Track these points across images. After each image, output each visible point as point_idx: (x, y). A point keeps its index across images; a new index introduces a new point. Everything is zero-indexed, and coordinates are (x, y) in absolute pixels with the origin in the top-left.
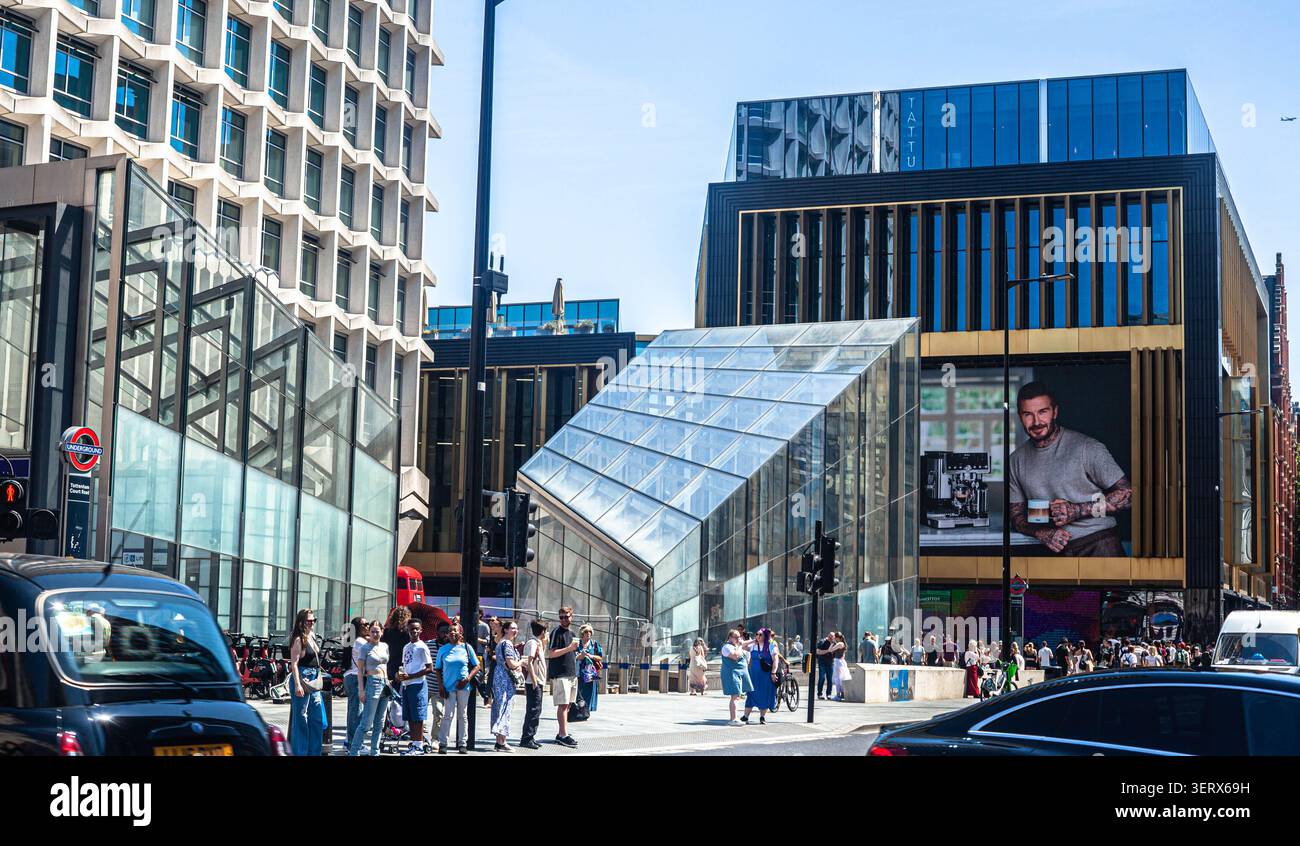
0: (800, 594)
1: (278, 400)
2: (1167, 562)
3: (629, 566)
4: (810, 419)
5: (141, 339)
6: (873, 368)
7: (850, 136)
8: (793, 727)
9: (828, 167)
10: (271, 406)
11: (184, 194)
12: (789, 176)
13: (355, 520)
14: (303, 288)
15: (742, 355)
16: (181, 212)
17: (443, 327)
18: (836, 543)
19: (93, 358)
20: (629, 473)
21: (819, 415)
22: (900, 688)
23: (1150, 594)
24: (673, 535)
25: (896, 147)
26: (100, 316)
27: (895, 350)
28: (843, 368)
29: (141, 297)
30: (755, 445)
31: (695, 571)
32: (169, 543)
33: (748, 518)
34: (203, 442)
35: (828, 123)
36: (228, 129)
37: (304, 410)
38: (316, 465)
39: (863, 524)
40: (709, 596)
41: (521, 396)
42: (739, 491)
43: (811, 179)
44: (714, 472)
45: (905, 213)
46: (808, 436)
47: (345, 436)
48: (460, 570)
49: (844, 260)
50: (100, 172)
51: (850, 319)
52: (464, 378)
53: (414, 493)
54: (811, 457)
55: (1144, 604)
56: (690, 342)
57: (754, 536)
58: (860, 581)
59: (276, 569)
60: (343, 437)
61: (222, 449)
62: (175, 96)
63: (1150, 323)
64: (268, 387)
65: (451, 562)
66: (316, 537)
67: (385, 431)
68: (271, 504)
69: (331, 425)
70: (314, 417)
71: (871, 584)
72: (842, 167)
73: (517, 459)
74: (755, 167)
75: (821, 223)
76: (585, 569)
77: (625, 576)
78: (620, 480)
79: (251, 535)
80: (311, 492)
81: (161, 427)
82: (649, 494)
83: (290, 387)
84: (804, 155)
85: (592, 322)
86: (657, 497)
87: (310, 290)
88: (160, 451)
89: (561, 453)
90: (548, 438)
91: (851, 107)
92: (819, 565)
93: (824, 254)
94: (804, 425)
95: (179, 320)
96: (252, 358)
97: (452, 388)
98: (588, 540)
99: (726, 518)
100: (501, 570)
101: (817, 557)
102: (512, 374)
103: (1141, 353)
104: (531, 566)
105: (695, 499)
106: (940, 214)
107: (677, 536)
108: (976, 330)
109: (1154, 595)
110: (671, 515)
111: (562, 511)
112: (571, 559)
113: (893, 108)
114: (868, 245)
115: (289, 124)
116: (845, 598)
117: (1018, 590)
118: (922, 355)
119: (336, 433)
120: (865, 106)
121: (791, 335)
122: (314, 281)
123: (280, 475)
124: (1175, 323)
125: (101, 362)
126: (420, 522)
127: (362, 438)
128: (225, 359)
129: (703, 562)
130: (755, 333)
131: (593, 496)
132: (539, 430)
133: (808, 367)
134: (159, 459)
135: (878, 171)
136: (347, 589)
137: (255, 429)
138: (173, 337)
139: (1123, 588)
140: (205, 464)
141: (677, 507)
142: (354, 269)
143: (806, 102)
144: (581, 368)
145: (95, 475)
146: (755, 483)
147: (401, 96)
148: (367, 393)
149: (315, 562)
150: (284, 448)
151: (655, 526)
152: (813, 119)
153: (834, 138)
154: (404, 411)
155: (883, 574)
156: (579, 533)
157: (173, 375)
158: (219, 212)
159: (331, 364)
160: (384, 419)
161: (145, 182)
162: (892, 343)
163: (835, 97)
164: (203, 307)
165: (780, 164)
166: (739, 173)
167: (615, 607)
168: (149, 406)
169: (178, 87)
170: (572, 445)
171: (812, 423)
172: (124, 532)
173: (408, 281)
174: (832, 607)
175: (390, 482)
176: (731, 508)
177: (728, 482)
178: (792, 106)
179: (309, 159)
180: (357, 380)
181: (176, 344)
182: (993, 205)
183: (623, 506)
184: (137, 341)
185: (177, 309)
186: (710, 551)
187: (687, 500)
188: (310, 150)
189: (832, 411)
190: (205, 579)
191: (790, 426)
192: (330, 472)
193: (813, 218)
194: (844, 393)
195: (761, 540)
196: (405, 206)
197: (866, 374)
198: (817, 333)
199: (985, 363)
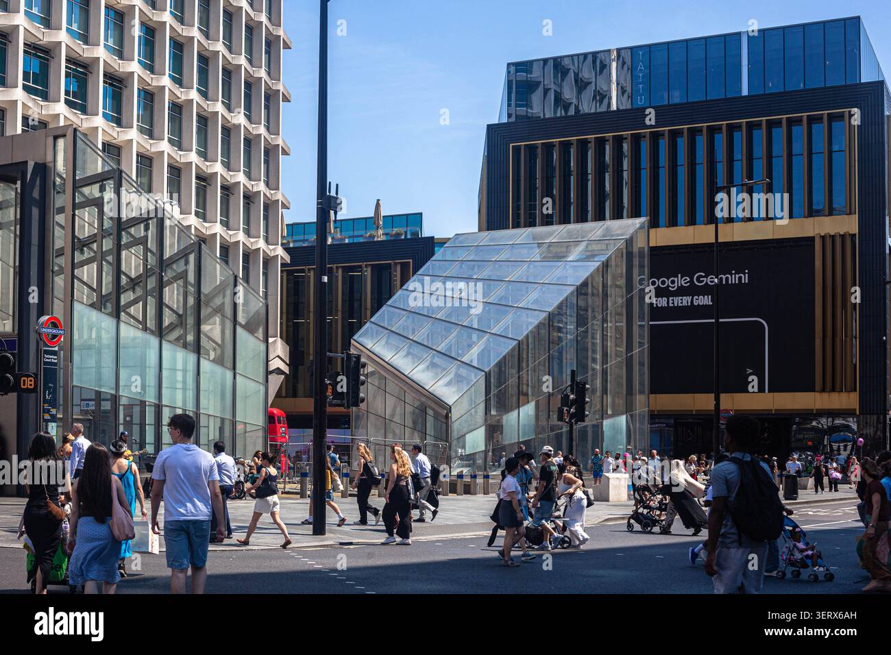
0: (560, 423)
1: (182, 293)
2: (844, 395)
3: (433, 405)
4: (565, 296)
5: (87, 254)
6: (613, 256)
7: (593, 84)
9: (577, 108)
10: (177, 298)
11: (113, 150)
12: (547, 116)
13: (238, 377)
14: (197, 214)
15: (514, 250)
16: (112, 164)
17: (295, 238)
18: (587, 386)
19: (56, 268)
20: (432, 338)
21: (572, 293)
23: (830, 419)
24: (465, 382)
25: (629, 89)
26: (60, 239)
27: (629, 242)
28: (589, 257)
29: (87, 224)
30: (524, 315)
31: (482, 408)
32: (112, 395)
33: (520, 369)
34: (132, 324)
35: (576, 75)
36: (142, 103)
37: (200, 300)
38: (210, 338)
39: (606, 373)
40: (492, 426)
41: (352, 286)
42: (513, 350)
43: (563, 117)
44: (494, 336)
45: (636, 139)
46: (564, 308)
47: (229, 317)
48: (313, 410)
49: (590, 177)
50: (56, 138)
51: (595, 221)
52: (312, 273)
53: (278, 356)
54: (566, 323)
55: (825, 427)
56: (474, 243)
57: (525, 382)
58: (605, 413)
60: (227, 318)
61: (145, 329)
62: (105, 82)
63: (830, 214)
65: (306, 405)
66: (211, 389)
67: (257, 313)
68: (180, 366)
69: (219, 310)
70: (207, 305)
71: (613, 416)
72: (587, 107)
73: (351, 330)
74: (522, 111)
75: (572, 150)
76: (401, 407)
77: (430, 412)
78: (426, 344)
79: (167, 388)
80: (207, 357)
81: (103, 314)
82: (447, 353)
83: (190, 284)
84: (558, 99)
85: (402, 230)
86: (453, 355)
87: (202, 215)
88: (103, 332)
89: (382, 325)
90: (372, 314)
91: (594, 62)
92: (574, 402)
93: (574, 173)
94: (561, 300)
95: (113, 239)
96: (163, 264)
97: (304, 281)
98: (403, 387)
99: (504, 369)
100: (342, 409)
101: (572, 396)
102: (345, 269)
103: (823, 238)
104: (363, 406)
105: (481, 355)
106: (664, 139)
107: (468, 383)
108: (692, 225)
109: (833, 420)
110: (463, 368)
111: (384, 367)
112: (391, 401)
113: (627, 61)
114: (608, 165)
115: (183, 98)
116: (594, 426)
118: (651, 245)
119: (223, 316)
120: (605, 60)
121: (550, 234)
122: (204, 209)
123: (185, 346)
124: (850, 214)
125: (61, 271)
126: (283, 376)
127: (241, 318)
128: (145, 265)
129: (487, 402)
130: (523, 234)
131: (406, 356)
132: (366, 309)
133: (564, 257)
134: (103, 337)
135: (615, 109)
136: (234, 424)
137: (167, 314)
138: (109, 252)
139: (808, 415)
140: (134, 339)
141: (468, 362)
142: (232, 199)
143: (559, 60)
144: (396, 264)
145: (60, 349)
146: (525, 344)
147: (262, 73)
148: (244, 286)
149: (211, 406)
150: (188, 327)
151: (451, 376)
152: (565, 72)
153: (581, 85)
154: (270, 298)
155: (623, 408)
156: (396, 382)
157: (110, 278)
158: (137, 162)
159: (218, 266)
160: (257, 305)
161: (86, 143)
162: (627, 237)
163: (581, 54)
164: (129, 230)
165: (541, 107)
166: (509, 116)
167: (424, 435)
168: (95, 300)
169: (107, 76)
170: (390, 320)
171: (566, 298)
172: (81, 388)
173: (270, 206)
174: (584, 432)
175: (262, 349)
176: (507, 362)
177: (504, 343)
178: (549, 63)
179: (198, 122)
180: (236, 277)
181: (111, 256)
182: (705, 130)
183: (428, 362)
184: (85, 255)
185: (112, 232)
186: (492, 394)
187: (475, 357)
188: (199, 115)
189: (582, 289)
190: (136, 419)
191: (550, 301)
192: (220, 343)
193: (566, 146)
194: (592, 275)
195: (530, 384)
196: (267, 152)
197: (607, 261)
198: (569, 232)
199: (700, 249)
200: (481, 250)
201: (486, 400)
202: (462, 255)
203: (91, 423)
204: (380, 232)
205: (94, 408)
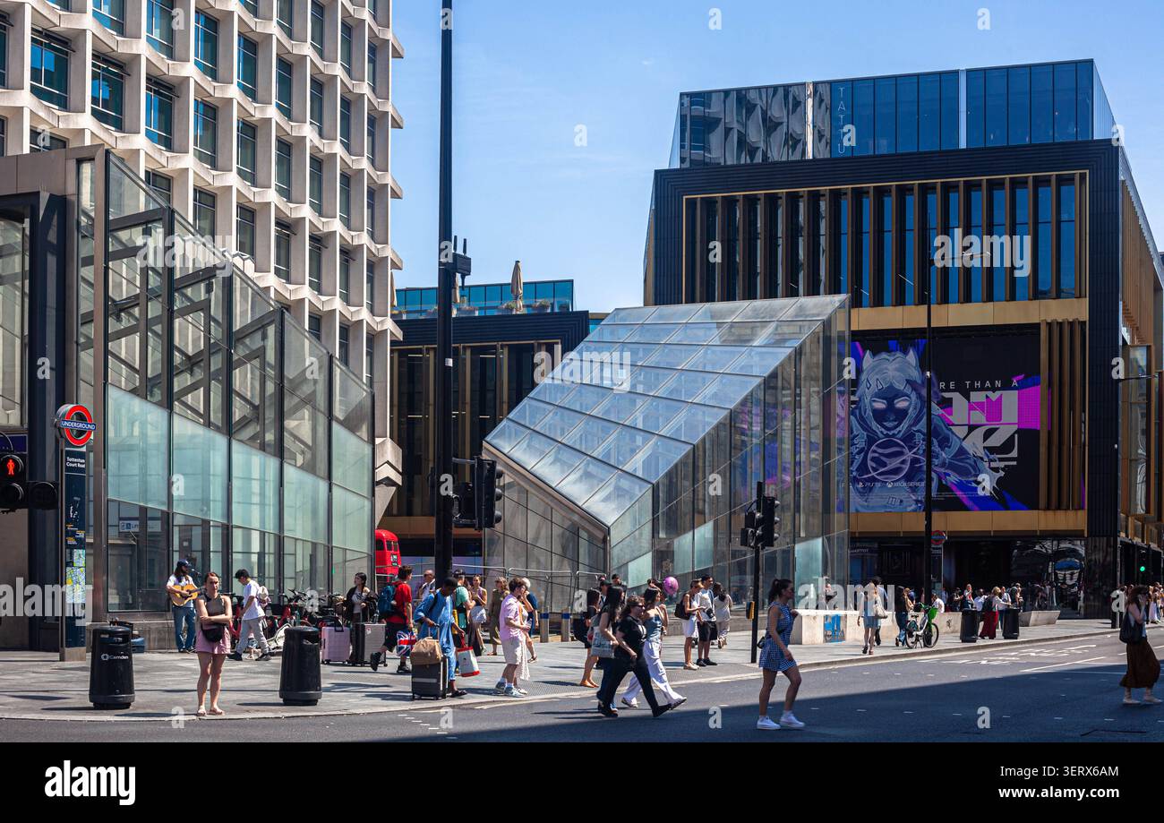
0: (743, 548)
1: (258, 378)
2: (1071, 513)
3: (587, 526)
4: (750, 389)
5: (126, 322)
6: (808, 342)
7: (785, 125)
8: (737, 667)
9: (765, 154)
10: (252, 383)
11: (160, 182)
12: (729, 163)
13: (335, 489)
14: (278, 272)
15: (688, 331)
16: (159, 200)
17: (410, 308)
18: (776, 502)
19: (82, 340)
20: (586, 442)
21: (759, 386)
22: (834, 631)
23: (1055, 542)
24: (627, 497)
25: (827, 134)
26: (87, 300)
27: (827, 325)
28: (779, 342)
29: (124, 281)
30: (701, 413)
31: (648, 529)
32: (162, 512)
33: (694, 481)
34: (190, 417)
35: (764, 113)
36: (200, 120)
37: (283, 387)
38: (296, 438)
39: (799, 486)
40: (662, 552)
41: (484, 371)
42: (686, 456)
43: (749, 165)
44: (663, 439)
45: (836, 196)
46: (749, 405)
47: (322, 409)
48: (435, 533)
49: (780, 241)
50: (80, 162)
51: (787, 296)
52: (431, 355)
53: (388, 462)
54: (751, 424)
55: (1050, 551)
56: (639, 320)
57: (701, 496)
58: (797, 535)
59: (263, 534)
60: (319, 410)
61: (208, 424)
62: (148, 88)
63: (1058, 297)
64: (249, 366)
65: (425, 526)
66: (298, 504)
67: (360, 406)
68: (256, 474)
69: (309, 401)
70: (292, 393)
71: (806, 539)
72: (778, 154)
73: (483, 429)
74: (698, 154)
75: (759, 207)
76: (547, 528)
77: (583, 534)
78: (578, 448)
79: (239, 503)
80: (293, 462)
81: (149, 404)
82: (604, 460)
83: (269, 365)
84: (742, 142)
85: (548, 301)
86: (612, 463)
87: (285, 274)
88: (149, 426)
89: (523, 423)
90: (510, 409)
91: (786, 96)
92: (761, 521)
93: (761, 236)
94: (745, 394)
95: (163, 303)
96: (232, 338)
97: (421, 365)
98: (550, 503)
99: (674, 480)
100: (471, 531)
101: (758, 515)
102: (475, 351)
103: (1049, 325)
104: (498, 527)
105: (647, 463)
106: (868, 197)
107: (631, 498)
108: (900, 305)
109: (1059, 543)
110: (626, 479)
111: (525, 476)
112: (534, 521)
113: (825, 98)
114: (802, 228)
115: (258, 115)
116: (784, 551)
117: (938, 542)
118: (852, 329)
119: (314, 408)
120: (798, 96)
121: (732, 312)
122: (288, 266)
123: (263, 447)
124: (1080, 297)
125: (89, 344)
126: (394, 488)
127: (339, 412)
128: (207, 339)
129: (655, 522)
130: (699, 311)
131: (553, 463)
132: (501, 403)
133: (749, 341)
134: (149, 434)
135: (811, 158)
136: (329, 550)
137: (238, 404)
138: (157, 320)
139: (1031, 538)
140: (193, 437)
141: (631, 472)
142: (325, 255)
143: (744, 92)
144: (540, 344)
145: (89, 450)
146: (701, 449)
147: (365, 89)
148: (341, 369)
149: (299, 527)
150: (267, 422)
151: (610, 489)
152: (750, 108)
153: (770, 126)
154: (376, 385)
155: (817, 529)
156: (541, 496)
157: (159, 356)
158: (195, 200)
159: (307, 343)
160: (360, 394)
161: (123, 171)
162: (825, 318)
163: (771, 87)
164: (184, 291)
165: (721, 151)
166: (682, 160)
167: (575, 563)
168: (138, 384)
169: (151, 80)
170: (532, 416)
171: (752, 392)
172: (119, 503)
173: (376, 265)
174: (771, 560)
175: (366, 452)
176: (679, 472)
177: (676, 448)
178: (731, 96)
179: (279, 149)
180: (331, 358)
181: (160, 326)
182: (916, 188)
183: (581, 472)
184: (123, 323)
185: (160, 293)
186: (660, 511)
187: (639, 465)
188: (279, 140)
189: (770, 382)
190: (197, 545)
191: (732, 395)
192: (310, 443)
193: (751, 202)
194: (782, 365)
195: (707, 499)
196: (371, 193)
197: (801, 347)
198: (755, 310)
199: (909, 336)
200: (648, 330)
201: (653, 519)
202: (624, 335)
203: (133, 551)
204: (521, 303)
205: (137, 530)
